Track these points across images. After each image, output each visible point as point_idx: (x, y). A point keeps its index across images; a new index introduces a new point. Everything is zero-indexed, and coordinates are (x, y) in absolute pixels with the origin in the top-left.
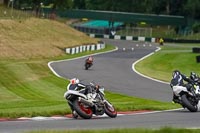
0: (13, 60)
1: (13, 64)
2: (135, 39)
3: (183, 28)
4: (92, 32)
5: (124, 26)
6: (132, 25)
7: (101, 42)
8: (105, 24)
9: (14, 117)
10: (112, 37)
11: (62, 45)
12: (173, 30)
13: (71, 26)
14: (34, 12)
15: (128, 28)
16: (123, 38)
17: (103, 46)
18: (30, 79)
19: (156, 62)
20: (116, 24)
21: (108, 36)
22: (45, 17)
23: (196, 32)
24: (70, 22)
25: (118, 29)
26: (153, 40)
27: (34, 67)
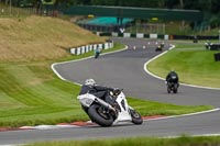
0: (13, 63)
1: (13, 67)
2: (147, 36)
3: (199, 23)
4: (98, 30)
5: (133, 23)
6: (142, 21)
7: (108, 41)
8: (112, 20)
9: (16, 126)
10: (121, 35)
11: (66, 45)
12: (188, 26)
13: (75, 23)
14: (35, 9)
15: (138, 24)
16: (133, 36)
17: (111, 45)
18: (32, 83)
19: (170, 62)
20: (125, 21)
21: (116, 34)
22: (47, 15)
23: (213, 27)
24: (74, 20)
25: (127, 26)
26: (166, 37)
27: (36, 70)
